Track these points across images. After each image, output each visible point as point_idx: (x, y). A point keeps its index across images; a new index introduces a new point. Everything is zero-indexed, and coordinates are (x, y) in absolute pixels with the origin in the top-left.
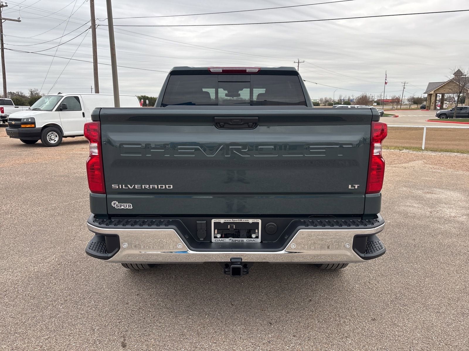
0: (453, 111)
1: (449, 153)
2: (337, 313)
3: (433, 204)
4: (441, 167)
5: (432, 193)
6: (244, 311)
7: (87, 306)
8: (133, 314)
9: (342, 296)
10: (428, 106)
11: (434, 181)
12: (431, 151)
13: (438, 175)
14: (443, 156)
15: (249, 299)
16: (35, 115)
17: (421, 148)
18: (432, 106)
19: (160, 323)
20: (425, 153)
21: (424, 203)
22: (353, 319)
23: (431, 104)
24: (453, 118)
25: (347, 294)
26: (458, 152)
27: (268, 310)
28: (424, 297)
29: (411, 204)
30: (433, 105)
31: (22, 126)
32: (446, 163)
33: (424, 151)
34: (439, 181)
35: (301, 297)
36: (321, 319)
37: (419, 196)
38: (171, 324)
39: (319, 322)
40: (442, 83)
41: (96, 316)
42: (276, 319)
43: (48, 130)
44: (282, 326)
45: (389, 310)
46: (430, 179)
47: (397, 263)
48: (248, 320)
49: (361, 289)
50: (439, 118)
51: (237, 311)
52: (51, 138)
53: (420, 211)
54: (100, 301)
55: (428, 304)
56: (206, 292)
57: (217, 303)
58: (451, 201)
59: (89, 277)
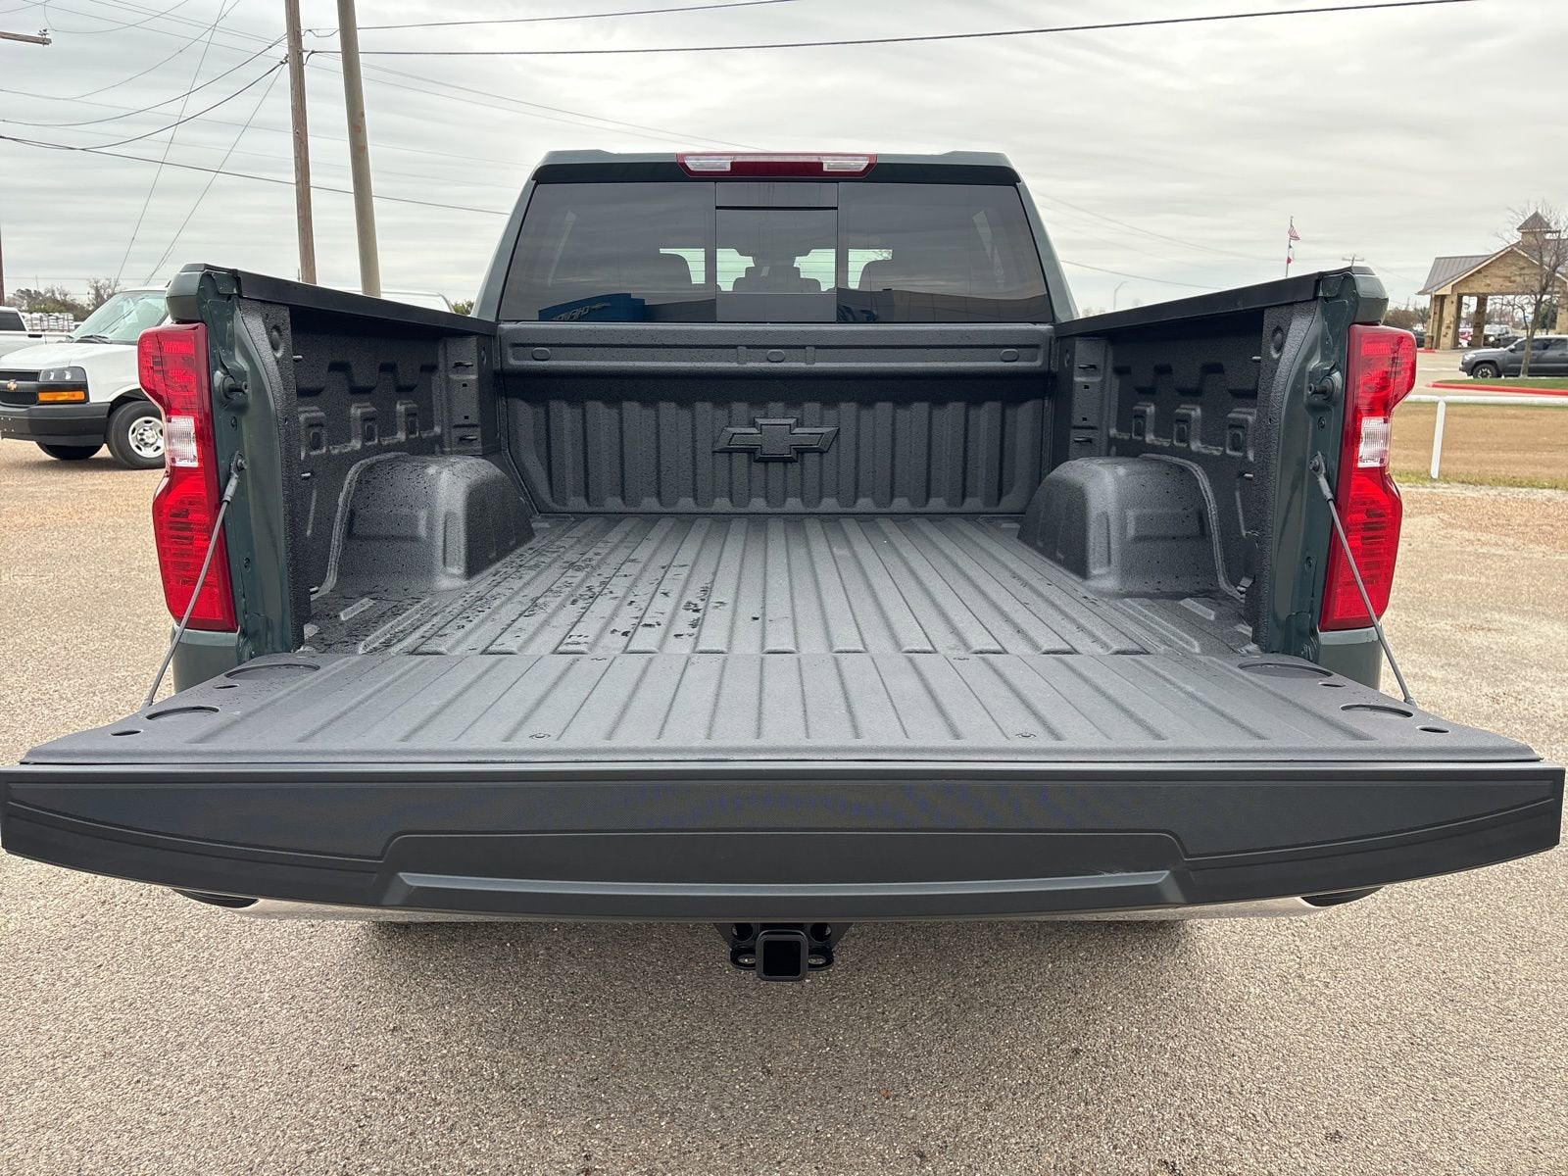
0: (1519, 354)
1: (1524, 490)
2: (1184, 1108)
3: (1496, 669)
4: (1503, 538)
5: (1489, 630)
6: (812, 1100)
7: (188, 1078)
8: (366, 1116)
9: (1197, 1032)
10: (1432, 338)
11: (1488, 585)
12: (1463, 482)
13: (1498, 564)
14: (1504, 499)
15: (833, 1045)
16: (85, 359)
17: (1428, 472)
18: (1445, 336)
19: (475, 1152)
20: (1441, 489)
21: (1464, 664)
22: (1252, 1134)
23: (1443, 329)
24: (1517, 376)
25: (1217, 1026)
26: (1556, 487)
27: (911, 1094)
28: (1519, 1035)
29: (1417, 670)
30: (1451, 332)
31: (43, 397)
32: (1519, 525)
33: (1437, 485)
34: (1507, 588)
35: (1038, 1035)
36: (1123, 1133)
37: (1445, 641)
38: (518, 1158)
39: (1115, 1147)
40: (1480, 260)
41: (218, 1123)
42: (943, 1133)
43: (133, 411)
44: (970, 1166)
45: (1391, 1093)
46: (1473, 579)
47: (1395, 895)
48: (828, 1139)
49: (1271, 1002)
50: (1472, 377)
51: (785, 1100)
52: (142, 440)
53: (1455, 694)
54: (242, 1056)
55: (1539, 1068)
56: (664, 1019)
57: (707, 1064)
58: (1561, 656)
59: (210, 954)
